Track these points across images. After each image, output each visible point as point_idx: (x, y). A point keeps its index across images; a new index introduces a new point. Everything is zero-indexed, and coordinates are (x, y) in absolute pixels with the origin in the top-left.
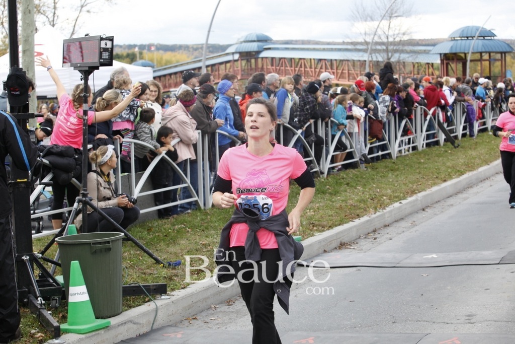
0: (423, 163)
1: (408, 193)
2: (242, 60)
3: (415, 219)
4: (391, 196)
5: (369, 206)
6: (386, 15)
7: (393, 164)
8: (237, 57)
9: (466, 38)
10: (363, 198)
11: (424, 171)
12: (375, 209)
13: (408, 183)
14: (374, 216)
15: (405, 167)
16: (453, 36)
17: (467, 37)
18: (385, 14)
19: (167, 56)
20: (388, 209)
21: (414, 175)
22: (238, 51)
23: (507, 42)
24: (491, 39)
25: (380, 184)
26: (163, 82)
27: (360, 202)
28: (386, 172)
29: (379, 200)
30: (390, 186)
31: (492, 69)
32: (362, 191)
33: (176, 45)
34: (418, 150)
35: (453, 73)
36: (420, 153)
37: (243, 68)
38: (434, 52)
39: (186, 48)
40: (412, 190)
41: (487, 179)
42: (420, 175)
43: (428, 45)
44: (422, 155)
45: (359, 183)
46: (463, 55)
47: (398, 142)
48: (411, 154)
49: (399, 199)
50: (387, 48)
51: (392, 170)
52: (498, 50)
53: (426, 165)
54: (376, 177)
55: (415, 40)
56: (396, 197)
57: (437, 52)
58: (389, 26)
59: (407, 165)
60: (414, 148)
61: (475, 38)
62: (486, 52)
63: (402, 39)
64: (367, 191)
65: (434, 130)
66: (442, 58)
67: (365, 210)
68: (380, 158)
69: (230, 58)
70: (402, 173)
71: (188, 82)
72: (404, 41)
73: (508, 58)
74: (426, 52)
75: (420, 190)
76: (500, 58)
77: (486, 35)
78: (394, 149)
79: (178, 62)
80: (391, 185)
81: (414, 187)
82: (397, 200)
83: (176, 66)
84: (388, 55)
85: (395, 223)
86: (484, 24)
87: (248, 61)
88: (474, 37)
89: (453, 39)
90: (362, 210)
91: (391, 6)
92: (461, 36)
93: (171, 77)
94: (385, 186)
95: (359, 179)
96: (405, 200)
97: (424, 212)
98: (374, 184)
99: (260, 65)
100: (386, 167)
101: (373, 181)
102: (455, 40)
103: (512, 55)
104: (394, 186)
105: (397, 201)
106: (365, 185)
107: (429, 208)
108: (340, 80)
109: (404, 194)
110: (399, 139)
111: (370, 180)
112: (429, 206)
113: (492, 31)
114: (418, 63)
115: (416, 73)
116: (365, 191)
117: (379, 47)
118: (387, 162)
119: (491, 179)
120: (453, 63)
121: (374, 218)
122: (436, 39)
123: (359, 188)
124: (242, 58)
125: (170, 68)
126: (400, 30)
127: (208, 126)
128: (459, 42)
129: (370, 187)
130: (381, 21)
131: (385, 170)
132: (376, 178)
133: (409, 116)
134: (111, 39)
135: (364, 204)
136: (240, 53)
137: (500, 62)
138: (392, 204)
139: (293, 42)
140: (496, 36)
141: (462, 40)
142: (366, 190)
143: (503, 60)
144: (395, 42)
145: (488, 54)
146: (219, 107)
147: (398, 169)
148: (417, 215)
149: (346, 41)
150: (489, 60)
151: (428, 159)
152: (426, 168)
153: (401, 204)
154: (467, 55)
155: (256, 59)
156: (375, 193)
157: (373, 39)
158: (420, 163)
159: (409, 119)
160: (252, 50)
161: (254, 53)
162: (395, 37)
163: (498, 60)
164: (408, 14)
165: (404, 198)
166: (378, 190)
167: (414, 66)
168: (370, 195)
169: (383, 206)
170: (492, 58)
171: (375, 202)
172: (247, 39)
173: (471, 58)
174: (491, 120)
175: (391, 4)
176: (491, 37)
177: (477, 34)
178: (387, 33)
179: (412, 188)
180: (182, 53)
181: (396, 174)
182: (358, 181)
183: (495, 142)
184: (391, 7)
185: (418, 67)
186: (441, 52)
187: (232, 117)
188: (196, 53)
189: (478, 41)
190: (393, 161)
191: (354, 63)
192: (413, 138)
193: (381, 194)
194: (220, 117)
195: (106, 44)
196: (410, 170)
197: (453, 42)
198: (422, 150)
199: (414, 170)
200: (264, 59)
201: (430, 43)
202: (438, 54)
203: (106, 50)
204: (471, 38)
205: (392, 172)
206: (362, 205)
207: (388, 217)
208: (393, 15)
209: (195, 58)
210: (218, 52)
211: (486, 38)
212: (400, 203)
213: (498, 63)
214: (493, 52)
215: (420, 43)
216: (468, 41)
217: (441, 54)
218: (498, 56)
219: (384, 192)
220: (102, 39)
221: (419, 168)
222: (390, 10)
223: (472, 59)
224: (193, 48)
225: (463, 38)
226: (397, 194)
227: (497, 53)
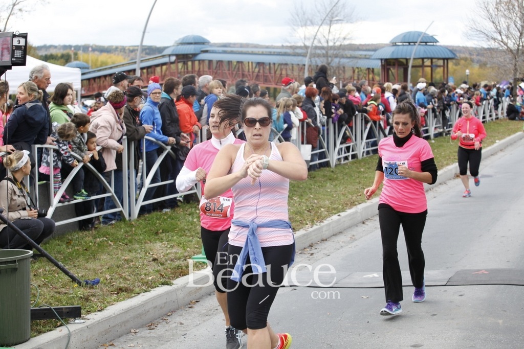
0: (363, 172)
1: (347, 204)
2: (179, 62)
3: (354, 233)
4: (329, 207)
5: (306, 218)
6: (327, 18)
7: (331, 173)
8: (173, 59)
9: (407, 44)
10: (300, 209)
11: (364, 180)
12: (312, 222)
13: (347, 194)
14: (311, 229)
15: (345, 176)
16: (395, 42)
17: (409, 43)
18: (325, 18)
19: (103, 57)
20: (326, 222)
21: (353, 186)
22: (174, 53)
23: (449, 48)
24: (433, 45)
25: (317, 195)
26: (98, 84)
27: (296, 214)
28: (324, 182)
29: (316, 212)
30: (329, 197)
31: (434, 75)
32: (299, 201)
33: (112, 46)
34: (357, 158)
35: (393, 78)
36: (360, 162)
37: (180, 70)
38: (375, 58)
39: (123, 50)
40: (352, 201)
41: (430, 189)
42: (360, 185)
43: (369, 50)
44: (363, 163)
45: (295, 193)
46: (404, 61)
47: (337, 150)
48: (350, 163)
49: (338, 211)
50: (327, 52)
51: (330, 180)
52: (440, 57)
53: (366, 175)
54: (313, 186)
55: (356, 45)
56: (334, 209)
57: (378, 58)
58: (329, 30)
59: (346, 174)
60: (354, 156)
61: (416, 44)
62: (428, 58)
63: (343, 44)
64: (303, 202)
65: (375, 138)
66: (383, 63)
67: (302, 223)
68: (318, 166)
69: (166, 60)
70: (341, 183)
71: (120, 83)
72: (345, 45)
73: (451, 64)
74: (366, 58)
75: (360, 202)
76: (442, 64)
77: (428, 41)
78: (333, 157)
79: (113, 63)
80: (330, 195)
81: (354, 198)
82: (335, 212)
83: (111, 68)
84: (328, 60)
85: (333, 237)
86: (426, 30)
87: (185, 63)
88: (416, 42)
89: (394, 44)
90: (298, 223)
91: (332, 9)
92: (403, 41)
93: (105, 79)
94: (323, 196)
95: (296, 189)
96: (344, 213)
97: (364, 225)
98: (311, 194)
99: (197, 68)
100: (324, 176)
101: (310, 191)
102: (396, 45)
103: (454, 61)
104: (333, 197)
105: (335, 214)
106: (302, 195)
107: (369, 221)
108: (278, 84)
109: (343, 205)
110: (338, 146)
111: (307, 190)
112: (369, 219)
113: (434, 37)
114: (358, 68)
115: (356, 78)
116: (301, 202)
117: (318, 51)
118: (325, 171)
119: (434, 190)
120: (394, 69)
121: (310, 232)
122: (377, 44)
123: (296, 198)
124: (179, 61)
125: (106, 69)
126: (340, 34)
127: (136, 132)
128: (401, 47)
129: (307, 197)
130: (321, 25)
131: (323, 180)
132: (314, 188)
133: (348, 122)
134: (25, 36)
135: (301, 217)
136: (177, 55)
137: (442, 68)
138: (330, 216)
139: (231, 45)
140: (438, 42)
141: (403, 45)
142: (303, 200)
143: (445, 67)
144: (335, 46)
145: (430, 60)
146: (146, 111)
147: (336, 179)
148: (356, 228)
149: (285, 45)
150: (431, 66)
151: (369, 168)
152: (366, 178)
153: (339, 217)
154: (409, 61)
155: (193, 62)
156: (312, 204)
157: (313, 43)
158: (360, 172)
159: (349, 127)
160: (189, 52)
161: (191, 56)
162: (335, 41)
163: (440, 66)
164: (349, 19)
165: (343, 210)
166: (316, 201)
167: (354, 72)
168: (307, 206)
169: (320, 219)
170: (434, 64)
171: (312, 214)
172: (184, 42)
173: (413, 63)
174: (433, 128)
175: (331, 8)
176: (433, 42)
177: (419, 41)
178: (327, 37)
179: (352, 199)
180: (118, 55)
181: (334, 183)
182: (295, 191)
183: (438, 151)
184: (332, 11)
185: (358, 72)
186: (383, 57)
187: (160, 121)
188: (132, 55)
189: (420, 46)
190: (332, 170)
191: (293, 67)
192: (353, 145)
193: (319, 205)
194: (146, 122)
195: (19, 42)
196: (349, 179)
197: (394, 48)
198: (362, 159)
199: (354, 180)
200: (201, 62)
201: (370, 48)
202: (379, 59)
203: (18, 48)
204: (413, 44)
205: (331, 181)
206: (298, 217)
207: (326, 231)
208: (334, 19)
209: (132, 60)
210: (155, 54)
211: (428, 44)
212: (339, 215)
213: (440, 70)
214: (435, 58)
215: (360, 48)
216: (410, 47)
217: (382, 60)
218: (441, 62)
219: (322, 203)
220: (14, 36)
221: (359, 177)
222: (330, 14)
223: (414, 65)
224: (129, 49)
225: (404, 44)
226: (335, 206)
227: (439, 59)
